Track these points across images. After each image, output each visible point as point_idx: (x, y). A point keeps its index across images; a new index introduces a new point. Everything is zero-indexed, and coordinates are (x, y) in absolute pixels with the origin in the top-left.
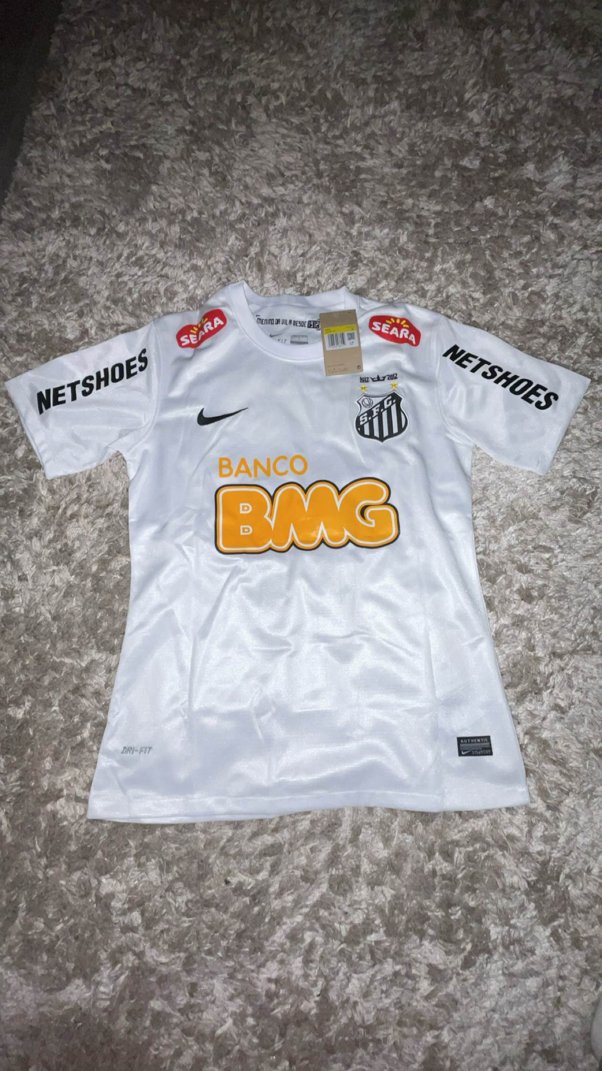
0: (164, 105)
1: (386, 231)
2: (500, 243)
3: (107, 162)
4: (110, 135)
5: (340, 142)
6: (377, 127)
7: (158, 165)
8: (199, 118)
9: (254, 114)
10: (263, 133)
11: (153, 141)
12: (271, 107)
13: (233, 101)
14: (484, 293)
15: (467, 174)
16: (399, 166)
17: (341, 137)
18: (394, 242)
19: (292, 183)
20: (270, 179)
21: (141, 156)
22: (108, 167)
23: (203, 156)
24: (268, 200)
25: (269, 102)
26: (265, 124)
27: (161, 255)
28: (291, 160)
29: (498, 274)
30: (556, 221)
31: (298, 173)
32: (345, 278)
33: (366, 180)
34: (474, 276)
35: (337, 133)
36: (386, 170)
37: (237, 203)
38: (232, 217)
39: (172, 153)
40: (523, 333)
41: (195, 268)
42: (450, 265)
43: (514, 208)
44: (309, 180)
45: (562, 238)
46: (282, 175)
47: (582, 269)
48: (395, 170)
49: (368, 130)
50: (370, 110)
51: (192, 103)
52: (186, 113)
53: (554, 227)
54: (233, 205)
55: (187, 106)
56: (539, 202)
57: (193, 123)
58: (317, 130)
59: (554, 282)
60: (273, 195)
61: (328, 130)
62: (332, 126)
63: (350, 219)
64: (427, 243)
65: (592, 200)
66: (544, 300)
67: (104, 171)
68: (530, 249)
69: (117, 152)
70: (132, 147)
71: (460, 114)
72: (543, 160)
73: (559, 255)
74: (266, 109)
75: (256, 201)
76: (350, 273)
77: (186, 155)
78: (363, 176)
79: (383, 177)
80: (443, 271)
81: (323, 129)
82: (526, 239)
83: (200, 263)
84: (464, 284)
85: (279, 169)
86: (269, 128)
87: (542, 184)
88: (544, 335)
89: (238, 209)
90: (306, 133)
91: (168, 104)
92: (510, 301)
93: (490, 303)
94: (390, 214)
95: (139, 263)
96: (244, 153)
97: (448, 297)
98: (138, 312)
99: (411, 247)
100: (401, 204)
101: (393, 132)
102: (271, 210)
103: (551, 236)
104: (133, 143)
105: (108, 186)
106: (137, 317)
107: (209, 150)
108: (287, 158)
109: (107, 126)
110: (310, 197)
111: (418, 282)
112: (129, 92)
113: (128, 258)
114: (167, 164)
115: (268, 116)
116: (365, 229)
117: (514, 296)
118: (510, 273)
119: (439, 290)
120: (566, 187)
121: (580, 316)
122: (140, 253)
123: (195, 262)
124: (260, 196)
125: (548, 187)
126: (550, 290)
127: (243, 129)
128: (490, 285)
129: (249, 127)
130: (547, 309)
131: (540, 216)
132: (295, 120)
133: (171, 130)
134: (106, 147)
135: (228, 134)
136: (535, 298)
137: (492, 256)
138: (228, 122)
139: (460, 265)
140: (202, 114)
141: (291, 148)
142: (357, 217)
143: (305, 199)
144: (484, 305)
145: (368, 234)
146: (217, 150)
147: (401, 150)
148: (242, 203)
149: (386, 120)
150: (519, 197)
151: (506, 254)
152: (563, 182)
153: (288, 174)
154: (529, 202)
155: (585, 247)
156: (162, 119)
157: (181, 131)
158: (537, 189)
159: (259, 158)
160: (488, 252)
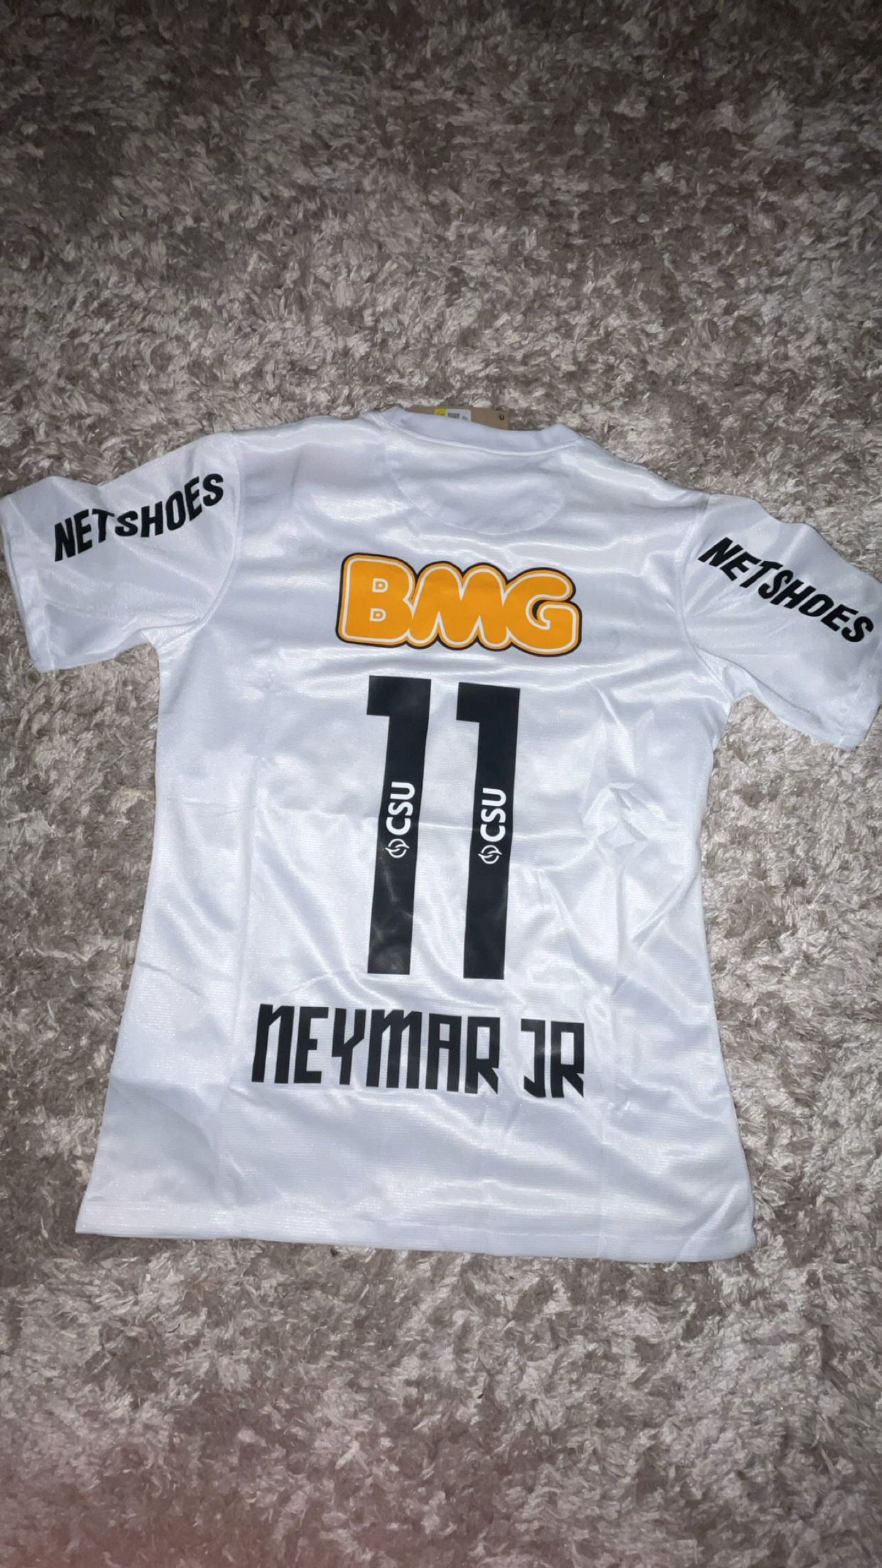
0: (121, 42)
1: (502, 230)
2: (685, 238)
3: (37, 145)
4: (35, 101)
5: (418, 84)
6: (476, 56)
7: (120, 142)
8: (181, 58)
9: (272, 47)
10: (290, 77)
11: (107, 104)
12: (300, 33)
13: (235, 27)
14: (665, 325)
15: (626, 127)
16: (516, 119)
17: (417, 76)
18: (516, 248)
19: (345, 159)
20: (307, 154)
21: (92, 130)
22: (39, 153)
23: (193, 123)
24: (308, 191)
25: (294, 25)
26: (291, 61)
27: (139, 296)
28: (338, 119)
29: (684, 291)
30: (773, 198)
31: (353, 141)
32: (442, 314)
33: (463, 147)
34: (647, 296)
35: (411, 70)
36: (496, 128)
37: (257, 199)
38: (251, 223)
39: (141, 121)
40: (729, 385)
41: (197, 313)
42: (608, 280)
43: (706, 179)
44: (370, 152)
45: (781, 225)
46: (327, 147)
47: (816, 275)
48: (510, 127)
49: (462, 61)
50: (462, 29)
51: (167, 35)
52: (160, 53)
53: (769, 208)
54: (251, 203)
55: (161, 41)
56: (743, 169)
57: (174, 70)
58: (378, 67)
59: (773, 299)
60: (314, 182)
61: (396, 66)
62: (402, 58)
63: (443, 213)
64: (568, 246)
65: (827, 162)
66: (759, 330)
67: (33, 160)
68: (732, 247)
69: (53, 127)
70: (77, 117)
71: (609, 26)
72: (746, 98)
73: (779, 254)
74: (292, 36)
75: (286, 193)
76: (449, 304)
77: (165, 123)
78: (458, 140)
79: (491, 141)
80: (598, 291)
81: (389, 65)
82: (726, 230)
83: (205, 304)
84: (633, 312)
85: (320, 137)
86: (297, 68)
87: (747, 138)
88: (761, 388)
89: (258, 208)
90: (359, 72)
91: (129, 39)
92: (705, 335)
93: (674, 341)
94: (508, 202)
95: (105, 311)
96: (260, 113)
97: (608, 334)
98: (111, 393)
99: (543, 255)
100: (523, 183)
101: (502, 63)
102: (312, 206)
103: (765, 223)
104: (76, 109)
105: (43, 186)
106: (111, 402)
107: (204, 112)
108: (333, 117)
109: (31, 85)
110: (375, 182)
111: (558, 314)
112: (64, 25)
113: (86, 304)
114: (135, 141)
115: (295, 47)
116: (470, 230)
117: (712, 325)
118: (703, 289)
119: (593, 324)
120: (785, 141)
121: (816, 351)
122: (106, 294)
123: (195, 302)
124: (293, 185)
125: (758, 140)
126: (767, 313)
127: (256, 73)
128: (673, 311)
129: (265, 69)
130: (764, 344)
131: (746, 192)
132: (341, 52)
133: (137, 83)
134: (34, 120)
135: (231, 84)
136: (744, 327)
137: (673, 262)
138: (230, 63)
139: (624, 281)
140: (185, 51)
141: (339, 100)
142: (454, 210)
143: (367, 184)
144: (666, 344)
145: (474, 240)
146: (216, 110)
147: (517, 93)
148: (264, 199)
149: (491, 41)
150: (712, 161)
151: (695, 258)
152: (779, 133)
153: (335, 144)
154: (728, 168)
155: (820, 238)
156: (121, 66)
157: (154, 83)
158: (739, 147)
159: (286, 119)
160: (666, 256)
